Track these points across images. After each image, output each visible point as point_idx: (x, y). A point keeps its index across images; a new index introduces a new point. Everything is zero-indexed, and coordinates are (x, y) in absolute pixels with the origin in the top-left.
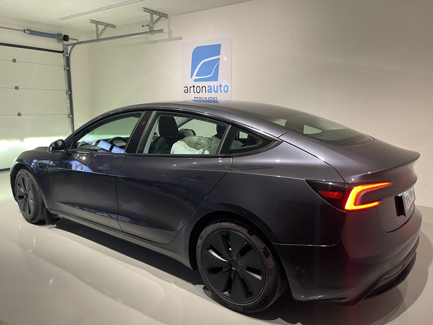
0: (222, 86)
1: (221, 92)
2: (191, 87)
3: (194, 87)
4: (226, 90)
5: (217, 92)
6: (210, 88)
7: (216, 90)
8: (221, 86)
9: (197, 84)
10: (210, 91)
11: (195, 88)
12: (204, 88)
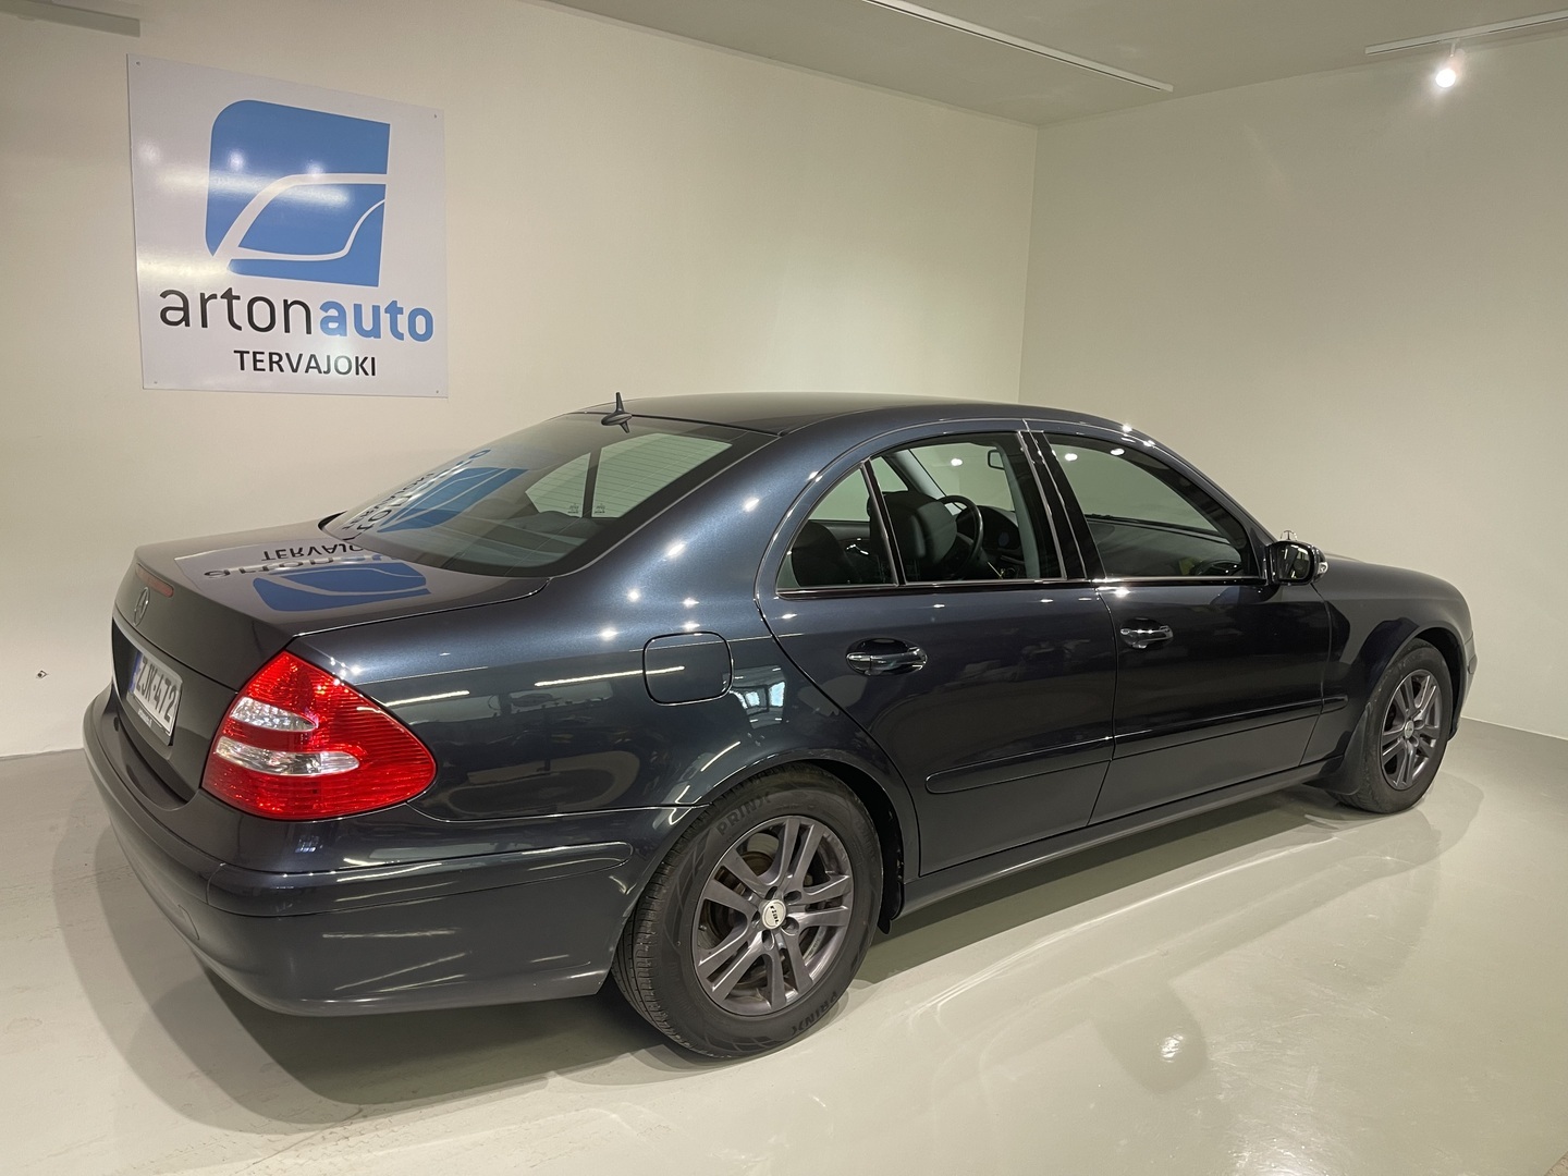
0: (401, 311)
1: (400, 336)
2: (214, 296)
3: (229, 296)
4: (421, 328)
5: (375, 332)
6: (333, 312)
7: (368, 325)
8: (394, 309)
9: (248, 287)
10: (333, 325)
11: (240, 308)
12: (295, 310)
